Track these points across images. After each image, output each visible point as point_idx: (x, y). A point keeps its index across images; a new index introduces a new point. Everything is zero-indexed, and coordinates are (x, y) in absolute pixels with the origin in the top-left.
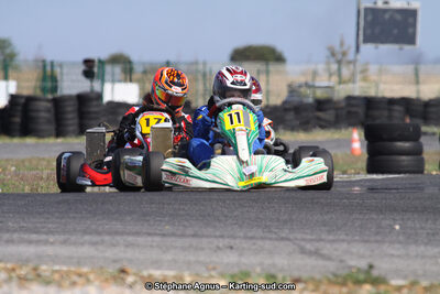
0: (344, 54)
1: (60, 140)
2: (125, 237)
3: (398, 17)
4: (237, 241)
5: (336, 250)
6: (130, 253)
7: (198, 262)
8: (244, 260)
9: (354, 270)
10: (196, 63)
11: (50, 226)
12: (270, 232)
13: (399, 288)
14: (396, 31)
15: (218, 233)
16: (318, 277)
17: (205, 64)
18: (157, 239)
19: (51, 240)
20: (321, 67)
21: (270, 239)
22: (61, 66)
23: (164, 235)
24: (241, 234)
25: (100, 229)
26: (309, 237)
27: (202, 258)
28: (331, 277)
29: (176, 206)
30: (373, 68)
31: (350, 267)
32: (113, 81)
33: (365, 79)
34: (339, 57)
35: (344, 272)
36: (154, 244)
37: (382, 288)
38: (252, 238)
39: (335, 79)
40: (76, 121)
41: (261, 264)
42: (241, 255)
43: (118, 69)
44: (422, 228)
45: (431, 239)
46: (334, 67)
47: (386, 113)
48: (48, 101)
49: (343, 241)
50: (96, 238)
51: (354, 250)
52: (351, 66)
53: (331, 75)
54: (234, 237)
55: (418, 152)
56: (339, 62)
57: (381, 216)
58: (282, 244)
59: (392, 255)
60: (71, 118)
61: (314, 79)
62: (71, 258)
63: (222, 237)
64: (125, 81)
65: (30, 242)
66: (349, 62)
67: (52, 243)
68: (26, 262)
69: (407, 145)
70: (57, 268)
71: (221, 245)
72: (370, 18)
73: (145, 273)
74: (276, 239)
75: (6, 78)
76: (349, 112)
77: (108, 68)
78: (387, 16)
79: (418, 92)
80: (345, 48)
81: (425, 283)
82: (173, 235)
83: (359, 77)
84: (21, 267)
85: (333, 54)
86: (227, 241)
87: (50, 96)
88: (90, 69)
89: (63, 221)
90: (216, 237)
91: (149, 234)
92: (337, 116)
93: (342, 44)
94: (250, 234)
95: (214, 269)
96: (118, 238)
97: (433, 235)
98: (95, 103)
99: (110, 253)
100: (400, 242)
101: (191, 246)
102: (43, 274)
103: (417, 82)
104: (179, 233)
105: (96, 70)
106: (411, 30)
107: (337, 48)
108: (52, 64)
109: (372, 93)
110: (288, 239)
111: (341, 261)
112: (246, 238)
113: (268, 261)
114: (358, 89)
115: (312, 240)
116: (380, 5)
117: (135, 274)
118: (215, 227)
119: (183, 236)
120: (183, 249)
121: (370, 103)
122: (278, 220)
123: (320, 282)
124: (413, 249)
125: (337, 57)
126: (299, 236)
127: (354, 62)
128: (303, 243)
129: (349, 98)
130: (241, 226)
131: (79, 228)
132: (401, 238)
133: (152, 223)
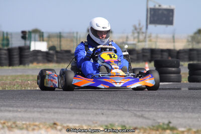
0: (141, 29)
1: (11, 68)
2: (53, 109)
3: (165, 12)
4: (105, 111)
5: (151, 115)
6: (56, 116)
7: (88, 120)
8: (109, 119)
9: (161, 124)
10: (73, 33)
11: (17, 104)
12: (119, 107)
13: (183, 132)
14: (164, 19)
15: (95, 108)
16: (144, 127)
17: (77, 33)
18: (68, 110)
19: (19, 110)
20: (130, 35)
21: (120, 110)
22: (11, 34)
23: (71, 108)
24: (106, 108)
25: (41, 105)
26: (137, 109)
27: (90, 118)
28: (151, 127)
29: (74, 96)
30: (154, 35)
31: (159, 123)
32: (35, 40)
33: (150, 41)
34: (138, 30)
35: (157, 125)
36: (67, 112)
37: (175, 132)
38: (112, 109)
39: (136, 40)
40: (18, 59)
41: (118, 121)
42: (107, 117)
43: (37, 36)
44: (189, 105)
45: (194, 110)
46: (136, 35)
47: (160, 56)
48: (5, 50)
49: (153, 111)
50: (39, 110)
51: (159, 115)
52: (144, 35)
53: (134, 38)
54: (103, 110)
55: (178, 72)
56: (138, 33)
57: (169, 100)
58: (126, 112)
59: (177, 118)
60: (16, 57)
61: (127, 40)
62: (29, 118)
63: (98, 109)
64: (40, 41)
65: (10, 111)
66: (143, 33)
67: (20, 112)
68: (10, 120)
69: (174, 69)
70: (24, 122)
71: (97, 113)
72: (152, 13)
73: (65, 125)
74: (123, 110)
76: (144, 56)
77: (33, 35)
78: (160, 12)
79: (174, 46)
80: (141, 26)
81: (194, 130)
82: (75, 108)
83: (147, 39)
84: (8, 123)
85: (136, 29)
86: (100, 111)
87: (6, 48)
88: (25, 35)
89: (23, 102)
90: (94, 109)
91: (64, 108)
92: (138, 57)
93: (140, 24)
94: (110, 108)
95: (96, 123)
96: (50, 109)
97: (195, 108)
98: (27, 51)
99: (47, 116)
100: (180, 112)
101: (84, 113)
102: (18, 125)
103: (174, 42)
104: (77, 107)
105: (27, 36)
106: (171, 18)
107: (137, 26)
108: (7, 34)
109: (153, 47)
110: (128, 110)
111: (154, 120)
112: (108, 109)
113: (120, 120)
114: (147, 45)
115: (139, 111)
116: (157, 7)
117: (61, 125)
118: (93, 105)
119: (79, 109)
120: (80, 114)
121: (153, 51)
122: (122, 102)
123: (146, 129)
124: (186, 115)
126: (133, 109)
127: (146, 33)
128: (135, 112)
129: (144, 50)
130: (105, 104)
131: (31, 105)
132: (180, 110)
133: (64, 103)
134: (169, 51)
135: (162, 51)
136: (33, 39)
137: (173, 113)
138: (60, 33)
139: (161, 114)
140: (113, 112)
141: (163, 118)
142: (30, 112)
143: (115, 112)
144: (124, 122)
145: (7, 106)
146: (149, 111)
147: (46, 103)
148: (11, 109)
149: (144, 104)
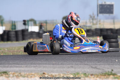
0: (94, 17)
2: (43, 65)
3: (108, 6)
4: (74, 65)
5: (101, 67)
6: (45, 69)
9: (107, 72)
10: (54, 20)
11: (21, 63)
14: (108, 10)
15: (68, 63)
16: (97, 74)
17: (56, 20)
18: (52, 65)
19: (23, 66)
20: (88, 21)
21: (83, 64)
22: (17, 22)
23: (53, 64)
25: (35, 63)
27: (65, 70)
28: (101, 74)
30: (102, 21)
31: (106, 71)
32: (31, 26)
33: (100, 24)
35: (105, 72)
36: (51, 67)
37: (116, 76)
38: (77, 64)
39: (92, 24)
41: (81, 71)
42: (75, 69)
43: (32, 23)
46: (91, 20)
47: (106, 33)
48: (14, 32)
49: (102, 64)
50: (35, 65)
51: (106, 67)
53: (90, 23)
54: (73, 64)
55: (117, 42)
56: (93, 19)
57: (112, 58)
58: (86, 66)
59: (117, 68)
60: (20, 36)
61: (86, 24)
62: (29, 71)
63: (69, 64)
64: (34, 25)
65: (17, 67)
66: (95, 19)
67: (23, 67)
68: (17, 72)
69: (114, 40)
70: (25, 73)
71: (69, 66)
72: (101, 7)
73: (50, 74)
74: (84, 65)
75: (2, 26)
76: (96, 33)
78: (105, 6)
79: (114, 27)
82: (56, 64)
83: (98, 23)
84: (16, 73)
86: (71, 65)
87: (14, 30)
89: (25, 61)
90: (67, 64)
91: (49, 64)
92: (93, 34)
93: (93, 14)
94: (77, 63)
95: (68, 72)
96: (41, 65)
98: (26, 32)
99: (39, 69)
100: (118, 65)
101: (61, 67)
102: (22, 75)
103: (114, 23)
105: (26, 23)
106: (112, 10)
108: (15, 22)
109: (102, 27)
110: (87, 64)
111: (103, 70)
112: (76, 64)
113: (83, 70)
114: (98, 26)
115: (94, 65)
116: (103, 3)
117: (48, 74)
118: (67, 62)
119: (58, 64)
120: (59, 68)
121: (102, 30)
122: (84, 60)
123: (98, 75)
125: (92, 18)
126: (90, 64)
127: (97, 19)
128: (91, 65)
129: (96, 29)
130: (74, 61)
131: (29, 63)
132: (118, 63)
133: (49, 61)
134: (111, 30)
135: (107, 30)
136: (30, 24)
137: (115, 65)
138: (46, 21)
139: (107, 66)
140: (78, 66)
141: (108, 68)
142: (29, 67)
143: (80, 65)
144: (85, 71)
145: (15, 64)
146: (100, 65)
147: (39, 61)
148: (18, 65)
149: (97, 61)
